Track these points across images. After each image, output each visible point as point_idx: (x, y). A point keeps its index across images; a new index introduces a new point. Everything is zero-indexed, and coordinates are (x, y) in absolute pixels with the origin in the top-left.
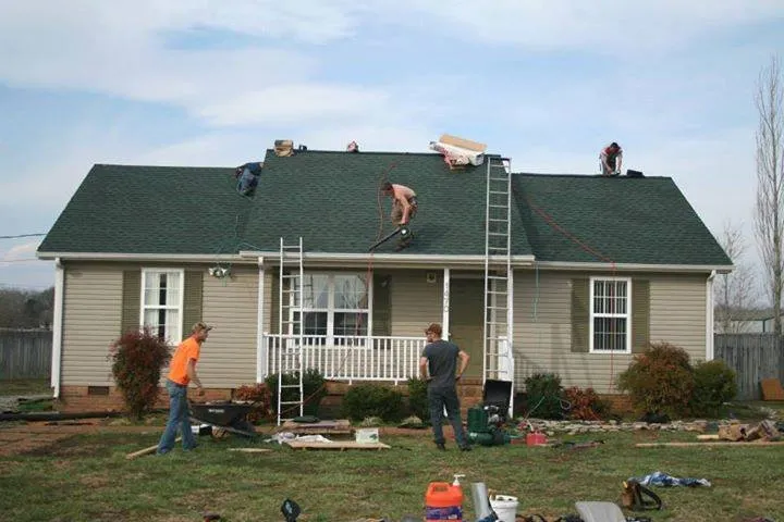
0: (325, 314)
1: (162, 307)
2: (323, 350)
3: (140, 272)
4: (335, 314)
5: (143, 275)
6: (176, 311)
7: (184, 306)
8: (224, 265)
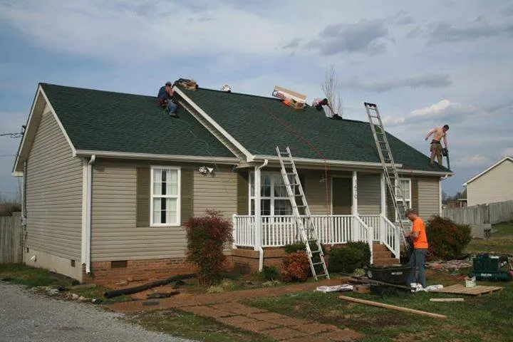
0: (269, 200)
1: (164, 196)
2: (267, 226)
3: (149, 169)
4: (275, 200)
5: (152, 171)
6: (175, 199)
7: (181, 195)
8: (211, 166)
